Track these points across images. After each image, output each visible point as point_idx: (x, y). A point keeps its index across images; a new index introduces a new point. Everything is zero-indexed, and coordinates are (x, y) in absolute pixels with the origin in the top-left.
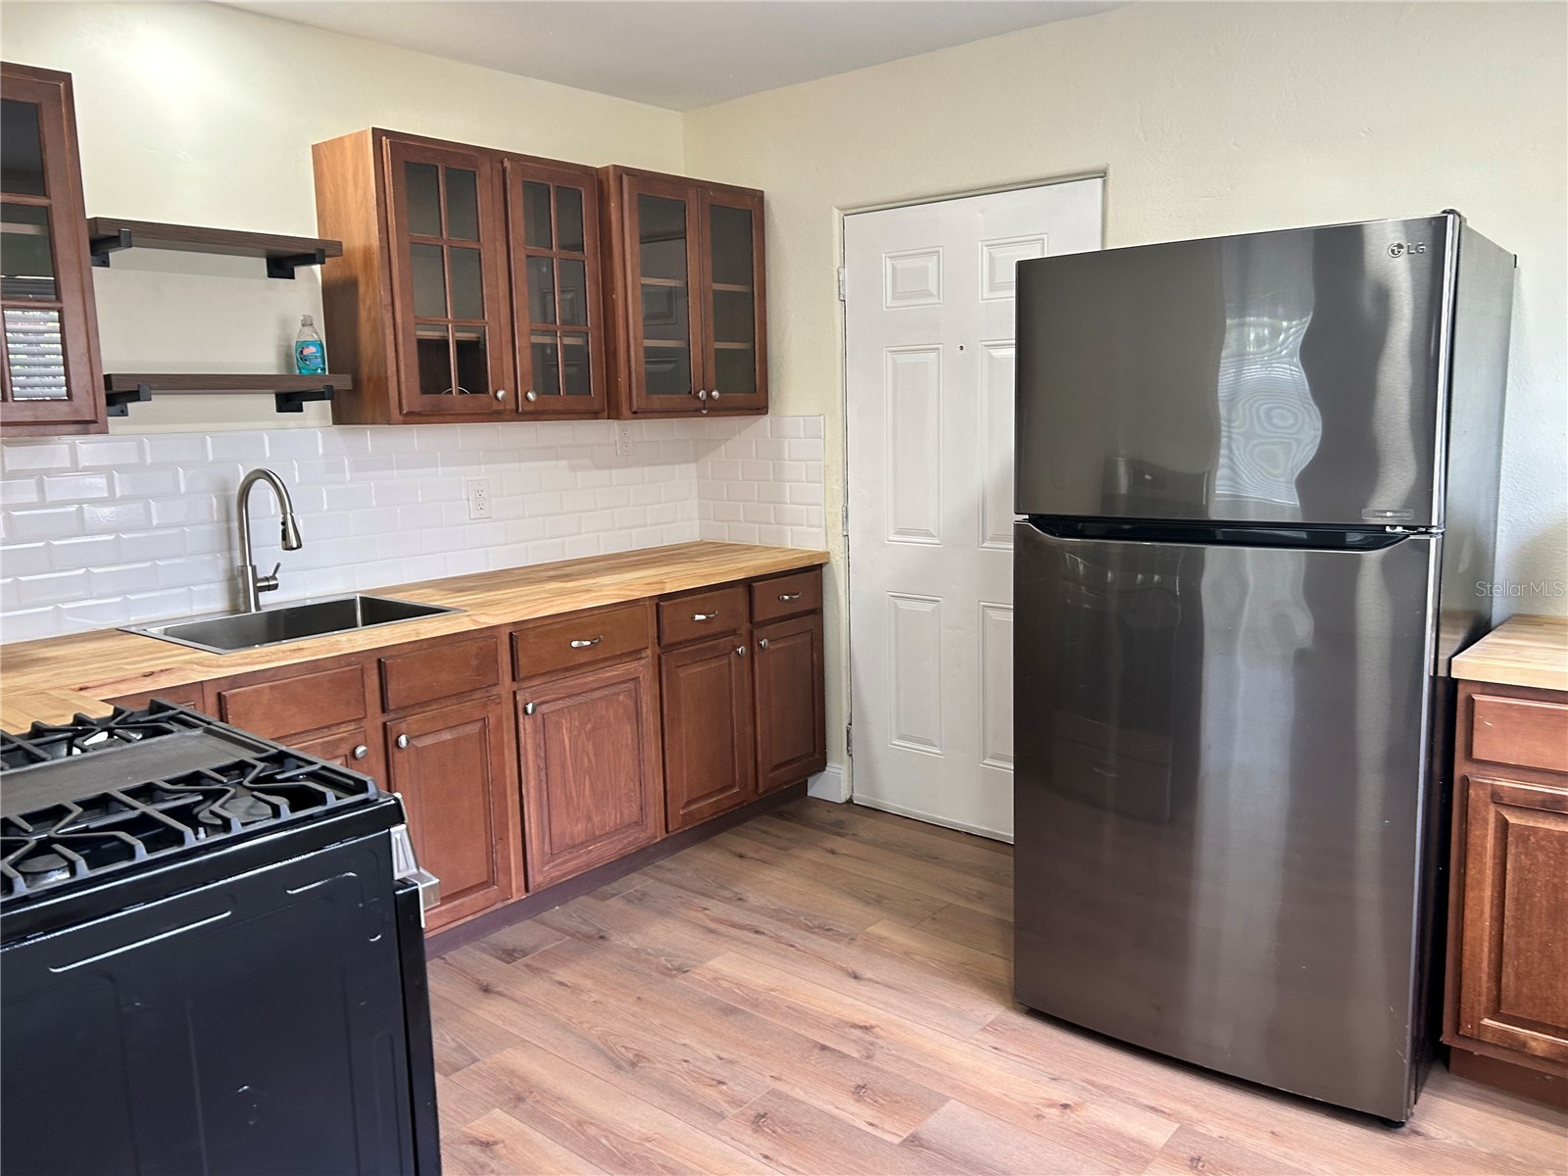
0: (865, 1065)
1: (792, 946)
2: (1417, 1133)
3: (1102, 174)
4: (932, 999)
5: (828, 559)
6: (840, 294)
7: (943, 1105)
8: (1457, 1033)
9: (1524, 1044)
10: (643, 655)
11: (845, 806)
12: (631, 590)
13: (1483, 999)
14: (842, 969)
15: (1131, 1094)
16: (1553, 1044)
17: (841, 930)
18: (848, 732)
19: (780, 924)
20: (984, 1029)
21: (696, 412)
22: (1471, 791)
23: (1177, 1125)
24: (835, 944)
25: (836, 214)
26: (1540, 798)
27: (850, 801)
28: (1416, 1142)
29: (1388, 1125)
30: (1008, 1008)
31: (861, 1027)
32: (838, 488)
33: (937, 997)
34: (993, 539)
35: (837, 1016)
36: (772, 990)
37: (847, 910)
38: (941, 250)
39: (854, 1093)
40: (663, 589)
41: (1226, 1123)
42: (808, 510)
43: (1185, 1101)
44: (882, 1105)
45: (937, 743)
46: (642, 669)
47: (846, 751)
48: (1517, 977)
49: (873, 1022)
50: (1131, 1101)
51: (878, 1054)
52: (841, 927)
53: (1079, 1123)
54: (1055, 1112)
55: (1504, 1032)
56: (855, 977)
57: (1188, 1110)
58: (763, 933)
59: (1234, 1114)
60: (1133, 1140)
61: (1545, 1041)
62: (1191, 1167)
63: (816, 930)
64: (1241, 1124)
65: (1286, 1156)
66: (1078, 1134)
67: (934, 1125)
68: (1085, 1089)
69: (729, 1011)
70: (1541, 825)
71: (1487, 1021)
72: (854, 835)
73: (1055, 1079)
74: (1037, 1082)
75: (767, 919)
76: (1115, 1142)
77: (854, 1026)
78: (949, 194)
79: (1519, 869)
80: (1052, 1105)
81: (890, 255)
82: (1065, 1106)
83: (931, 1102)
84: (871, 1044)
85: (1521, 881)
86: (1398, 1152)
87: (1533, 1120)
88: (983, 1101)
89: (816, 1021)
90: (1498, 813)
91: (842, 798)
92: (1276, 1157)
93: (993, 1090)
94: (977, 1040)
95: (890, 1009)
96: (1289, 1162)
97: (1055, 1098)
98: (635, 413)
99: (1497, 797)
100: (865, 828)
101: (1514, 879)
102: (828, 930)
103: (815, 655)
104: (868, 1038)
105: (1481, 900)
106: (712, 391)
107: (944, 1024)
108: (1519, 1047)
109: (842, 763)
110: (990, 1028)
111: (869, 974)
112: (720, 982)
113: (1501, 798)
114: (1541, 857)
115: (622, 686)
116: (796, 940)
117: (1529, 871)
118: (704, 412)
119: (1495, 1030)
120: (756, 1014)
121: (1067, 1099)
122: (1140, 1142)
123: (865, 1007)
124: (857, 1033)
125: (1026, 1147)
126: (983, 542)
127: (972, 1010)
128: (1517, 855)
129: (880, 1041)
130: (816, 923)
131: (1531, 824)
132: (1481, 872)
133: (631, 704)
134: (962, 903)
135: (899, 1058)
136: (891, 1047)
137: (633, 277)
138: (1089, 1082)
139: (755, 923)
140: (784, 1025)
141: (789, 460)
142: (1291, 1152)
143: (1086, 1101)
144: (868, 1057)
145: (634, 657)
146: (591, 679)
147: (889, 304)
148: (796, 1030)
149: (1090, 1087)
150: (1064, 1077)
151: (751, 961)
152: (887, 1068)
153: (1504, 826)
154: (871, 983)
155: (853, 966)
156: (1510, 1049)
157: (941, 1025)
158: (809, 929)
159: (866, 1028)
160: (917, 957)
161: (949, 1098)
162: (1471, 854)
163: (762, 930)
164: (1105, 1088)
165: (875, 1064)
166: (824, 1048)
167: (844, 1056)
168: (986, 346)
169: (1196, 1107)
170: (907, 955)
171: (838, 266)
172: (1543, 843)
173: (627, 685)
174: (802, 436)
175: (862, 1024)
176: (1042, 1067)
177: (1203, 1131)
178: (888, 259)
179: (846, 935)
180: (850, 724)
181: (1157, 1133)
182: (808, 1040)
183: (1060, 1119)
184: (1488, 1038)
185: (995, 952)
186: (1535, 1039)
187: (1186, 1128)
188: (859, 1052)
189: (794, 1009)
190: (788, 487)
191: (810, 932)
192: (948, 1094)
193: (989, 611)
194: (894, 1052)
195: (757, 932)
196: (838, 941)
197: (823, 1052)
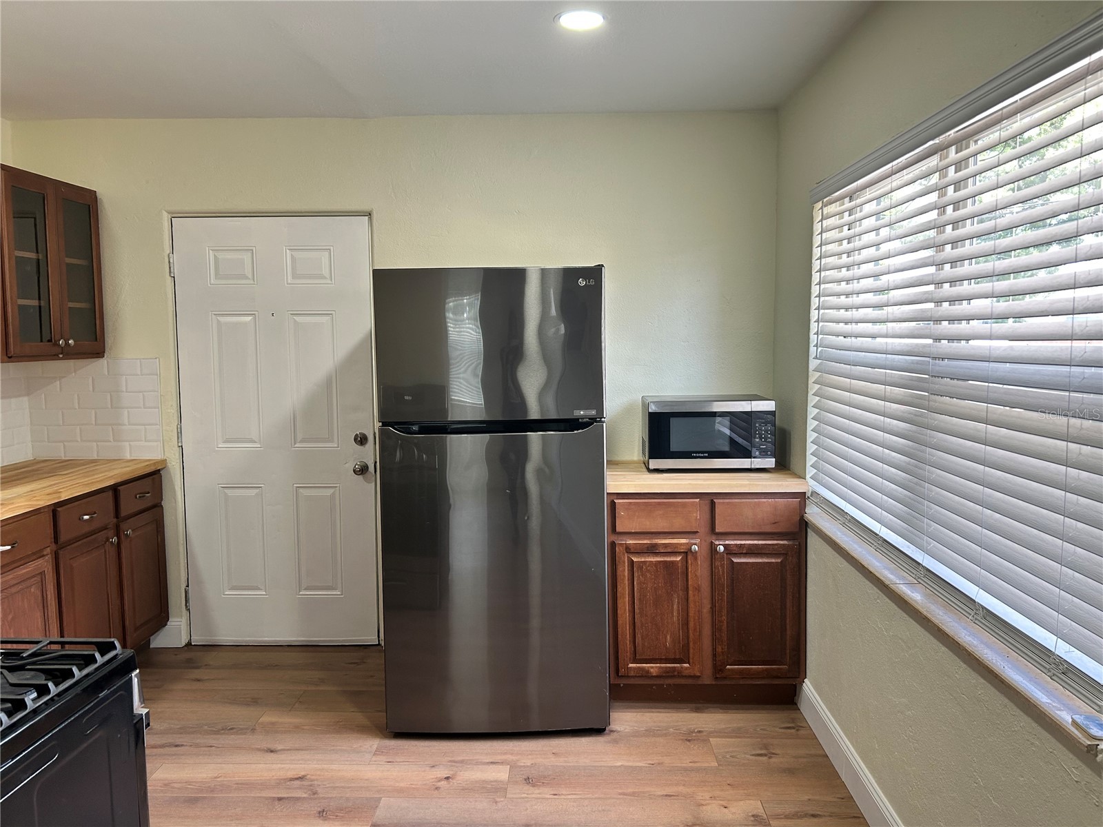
0: (316, 799)
1: (211, 746)
2: (612, 731)
3: (369, 215)
4: (332, 748)
5: (166, 465)
6: (170, 272)
7: (379, 803)
8: (618, 675)
9: (648, 672)
10: (45, 553)
11: (186, 648)
12: (37, 500)
13: (628, 654)
14: (259, 750)
15: (478, 759)
16: (660, 668)
17: (241, 727)
18: (186, 592)
19: (192, 736)
20: (375, 754)
21: (54, 357)
22: (617, 549)
23: (509, 766)
24: (244, 736)
25: (166, 217)
26: (646, 546)
27: (189, 644)
28: (614, 736)
29: (599, 731)
30: (381, 738)
31: (297, 779)
32: (173, 411)
33: (334, 746)
34: (301, 441)
35: (275, 777)
36: (216, 778)
37: (238, 714)
38: (254, 249)
39: (320, 817)
40: (60, 497)
41: (530, 757)
42: (145, 429)
43: (505, 753)
44: (342, 817)
45: (263, 587)
46: (45, 564)
47: (184, 607)
48: (642, 639)
49: (303, 773)
50: (478, 763)
51: (319, 790)
52: (241, 725)
53: (460, 784)
54: (443, 783)
55: (639, 668)
56: (272, 751)
57: (510, 757)
58: (182, 745)
59: (531, 751)
60: (492, 782)
61: (656, 667)
62: (527, 783)
63: (223, 732)
64: (537, 754)
65: (566, 762)
66: (463, 789)
67: (381, 814)
68: (452, 766)
69: (192, 801)
70: (647, 560)
71: (631, 665)
72: (206, 665)
73: (433, 766)
74: (424, 771)
75: (179, 736)
76: (485, 786)
77: (292, 779)
78: (259, 213)
79: (640, 583)
80: (440, 780)
81: (213, 248)
82: (447, 778)
83: (373, 804)
84: (311, 786)
85: (641, 589)
86: (609, 742)
87: (653, 710)
88: (400, 792)
89: (264, 785)
90: (628, 557)
91: (184, 642)
92: (561, 764)
93: (402, 785)
94: (375, 761)
95: (309, 762)
96: (568, 764)
97: (439, 776)
98: (10, 357)
99: (628, 549)
100: (211, 658)
101: (638, 589)
102: (232, 729)
103: (159, 537)
104: (305, 783)
105: (624, 603)
106: (69, 340)
107: (349, 759)
108: (645, 674)
109: (182, 617)
110: (377, 752)
111: (280, 747)
112: (172, 785)
113: (630, 549)
114: (648, 575)
115: (33, 580)
116: (212, 742)
117: (644, 583)
118: (61, 356)
119: (634, 668)
120: (216, 795)
121: (446, 774)
122: (496, 781)
123: (292, 766)
124: (297, 783)
125: (441, 806)
126: (295, 444)
127: (361, 746)
128: (638, 577)
129: (316, 782)
130: (220, 727)
131: (643, 560)
132: (624, 589)
133: (39, 594)
134: (313, 688)
135: (335, 788)
136: (325, 783)
137: (9, 249)
138: (451, 761)
139: (170, 741)
140: (243, 795)
141: (126, 392)
142: (566, 759)
143: (457, 772)
144: (314, 794)
145: (38, 555)
146: (11, 577)
147: (212, 282)
148: (252, 795)
149: (454, 764)
150: (437, 763)
151: (186, 765)
152: (330, 796)
153: (632, 563)
154: (285, 752)
155: (265, 745)
156: (642, 676)
157: (347, 761)
158: (217, 732)
159: (301, 778)
160: (305, 727)
161: (380, 798)
162: (619, 580)
163: (179, 743)
164: (462, 762)
165: (321, 796)
166: (280, 799)
167: (298, 799)
168: (292, 314)
169: (512, 754)
170: (297, 729)
171: (168, 252)
172: (649, 568)
173: (36, 578)
174: (140, 374)
175: (296, 776)
176: (422, 763)
177: (522, 764)
178: (211, 251)
179: (247, 729)
180: (188, 586)
181: (502, 774)
182: (267, 798)
183: (448, 786)
184: (632, 674)
185: (352, 710)
186: (652, 667)
187: (513, 767)
188: (305, 793)
189: (241, 784)
190: (126, 413)
191: (218, 734)
192: (378, 796)
193: (301, 490)
194: (328, 785)
195: (177, 746)
196: (245, 734)
197: (281, 802)
